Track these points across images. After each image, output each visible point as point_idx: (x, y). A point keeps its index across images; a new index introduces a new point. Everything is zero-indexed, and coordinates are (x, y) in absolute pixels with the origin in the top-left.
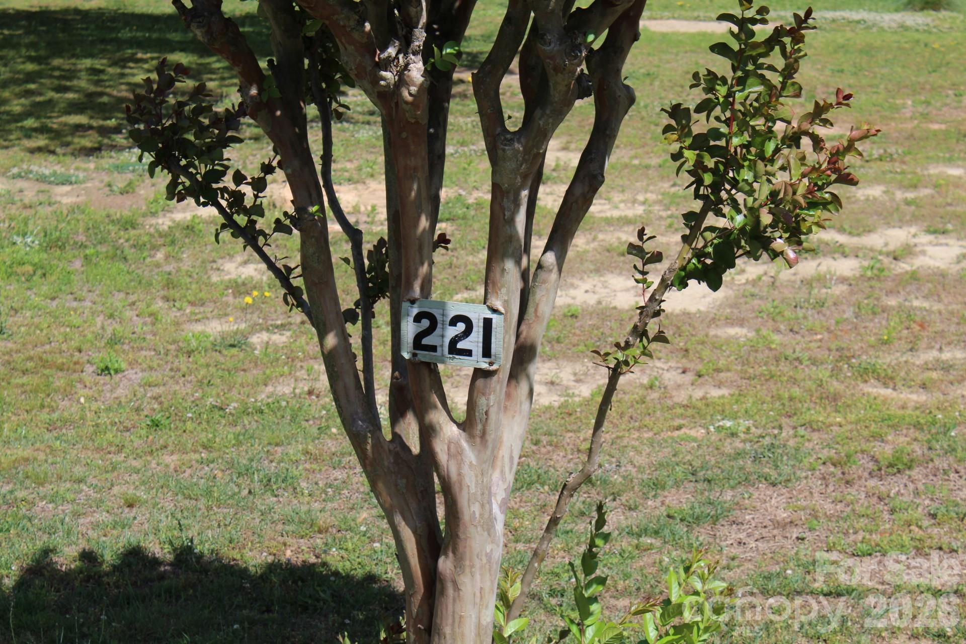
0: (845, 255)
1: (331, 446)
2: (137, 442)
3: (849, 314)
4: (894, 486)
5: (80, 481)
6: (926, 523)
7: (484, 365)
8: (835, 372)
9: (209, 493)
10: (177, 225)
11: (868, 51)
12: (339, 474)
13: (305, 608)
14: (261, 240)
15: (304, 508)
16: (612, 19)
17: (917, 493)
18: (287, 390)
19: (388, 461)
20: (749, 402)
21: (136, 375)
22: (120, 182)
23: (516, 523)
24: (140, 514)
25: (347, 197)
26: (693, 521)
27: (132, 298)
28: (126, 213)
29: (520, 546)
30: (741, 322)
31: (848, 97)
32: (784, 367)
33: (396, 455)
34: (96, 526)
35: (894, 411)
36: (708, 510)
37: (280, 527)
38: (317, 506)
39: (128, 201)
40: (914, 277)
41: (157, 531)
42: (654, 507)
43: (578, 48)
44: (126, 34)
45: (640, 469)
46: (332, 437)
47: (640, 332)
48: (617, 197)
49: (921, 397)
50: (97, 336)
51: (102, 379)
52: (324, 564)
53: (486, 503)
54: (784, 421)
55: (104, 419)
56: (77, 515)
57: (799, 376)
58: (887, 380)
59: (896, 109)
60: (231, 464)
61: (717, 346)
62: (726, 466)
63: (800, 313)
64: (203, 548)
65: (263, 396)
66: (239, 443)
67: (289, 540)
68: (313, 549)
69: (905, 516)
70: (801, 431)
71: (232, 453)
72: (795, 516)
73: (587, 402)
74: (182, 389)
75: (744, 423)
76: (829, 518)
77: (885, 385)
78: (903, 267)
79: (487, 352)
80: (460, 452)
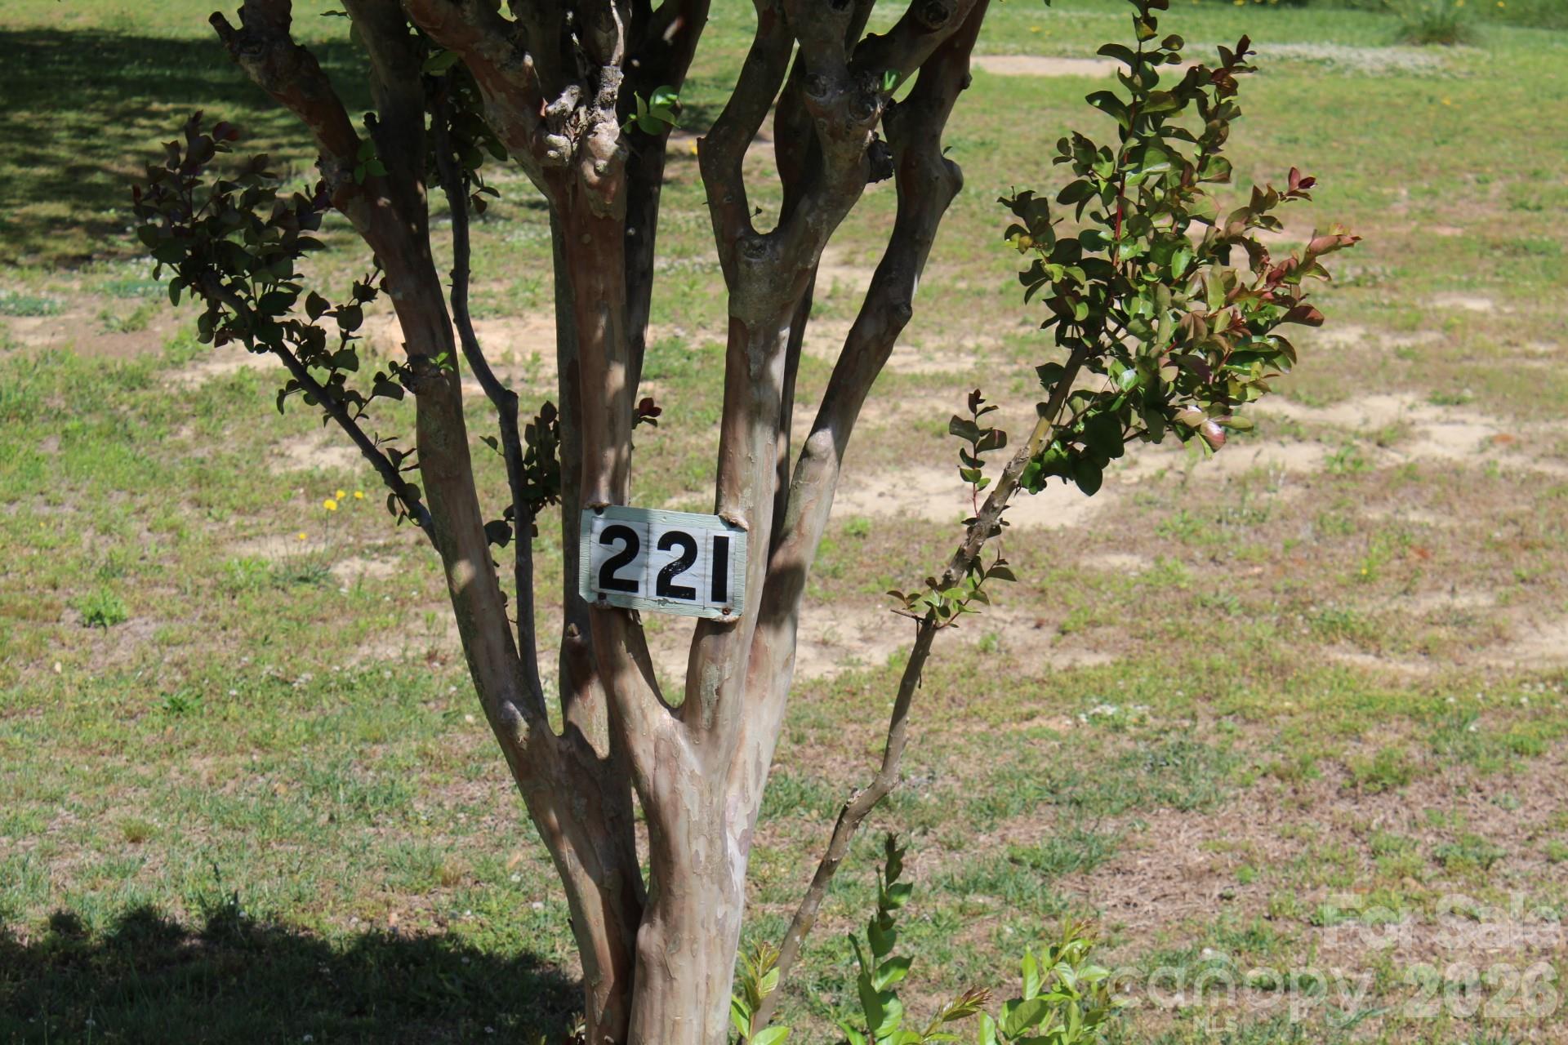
0: (1299, 439)
1: (464, 743)
2: (147, 736)
3: (1305, 534)
4: (1377, 812)
5: (53, 799)
6: (1429, 872)
7: (714, 613)
8: (1283, 627)
9: (264, 820)
10: (216, 383)
11: (1338, 108)
12: (477, 790)
13: (421, 1008)
14: (352, 409)
15: (420, 845)
16: (925, 53)
17: (1414, 824)
18: (393, 652)
19: (557, 769)
20: (1144, 676)
21: (145, 628)
22: (123, 312)
23: (765, 870)
24: (151, 854)
25: (492, 338)
26: (1052, 867)
27: (141, 501)
28: (132, 363)
29: (772, 908)
30: (1131, 546)
31: (1307, 183)
32: (1201, 619)
33: (571, 759)
34: (79, 872)
35: (1378, 691)
36: (1077, 850)
37: (380, 875)
38: (440, 841)
39: (134, 342)
40: (1411, 474)
41: (179, 880)
42: (988, 846)
43: (871, 99)
44: (132, 71)
45: (967, 783)
46: (467, 729)
47: (968, 561)
48: (931, 342)
49: (1420, 669)
50: (82, 563)
51: (90, 634)
52: (452, 937)
53: (716, 838)
54: (1201, 706)
55: (93, 699)
56: (47, 855)
57: (1225, 634)
58: (1366, 641)
59: (1382, 202)
60: (301, 773)
61: (1092, 585)
62: (1106, 779)
63: (1227, 532)
64: (254, 909)
65: (353, 662)
66: (314, 739)
67: (395, 897)
68: (434, 912)
69: (1394, 861)
70: (1228, 723)
71: (302, 755)
72: (1216, 862)
73: (881, 675)
74: (222, 650)
75: (1136, 710)
76: (1272, 863)
77: (1364, 649)
78: (1393, 458)
79: (719, 592)
80: (674, 755)
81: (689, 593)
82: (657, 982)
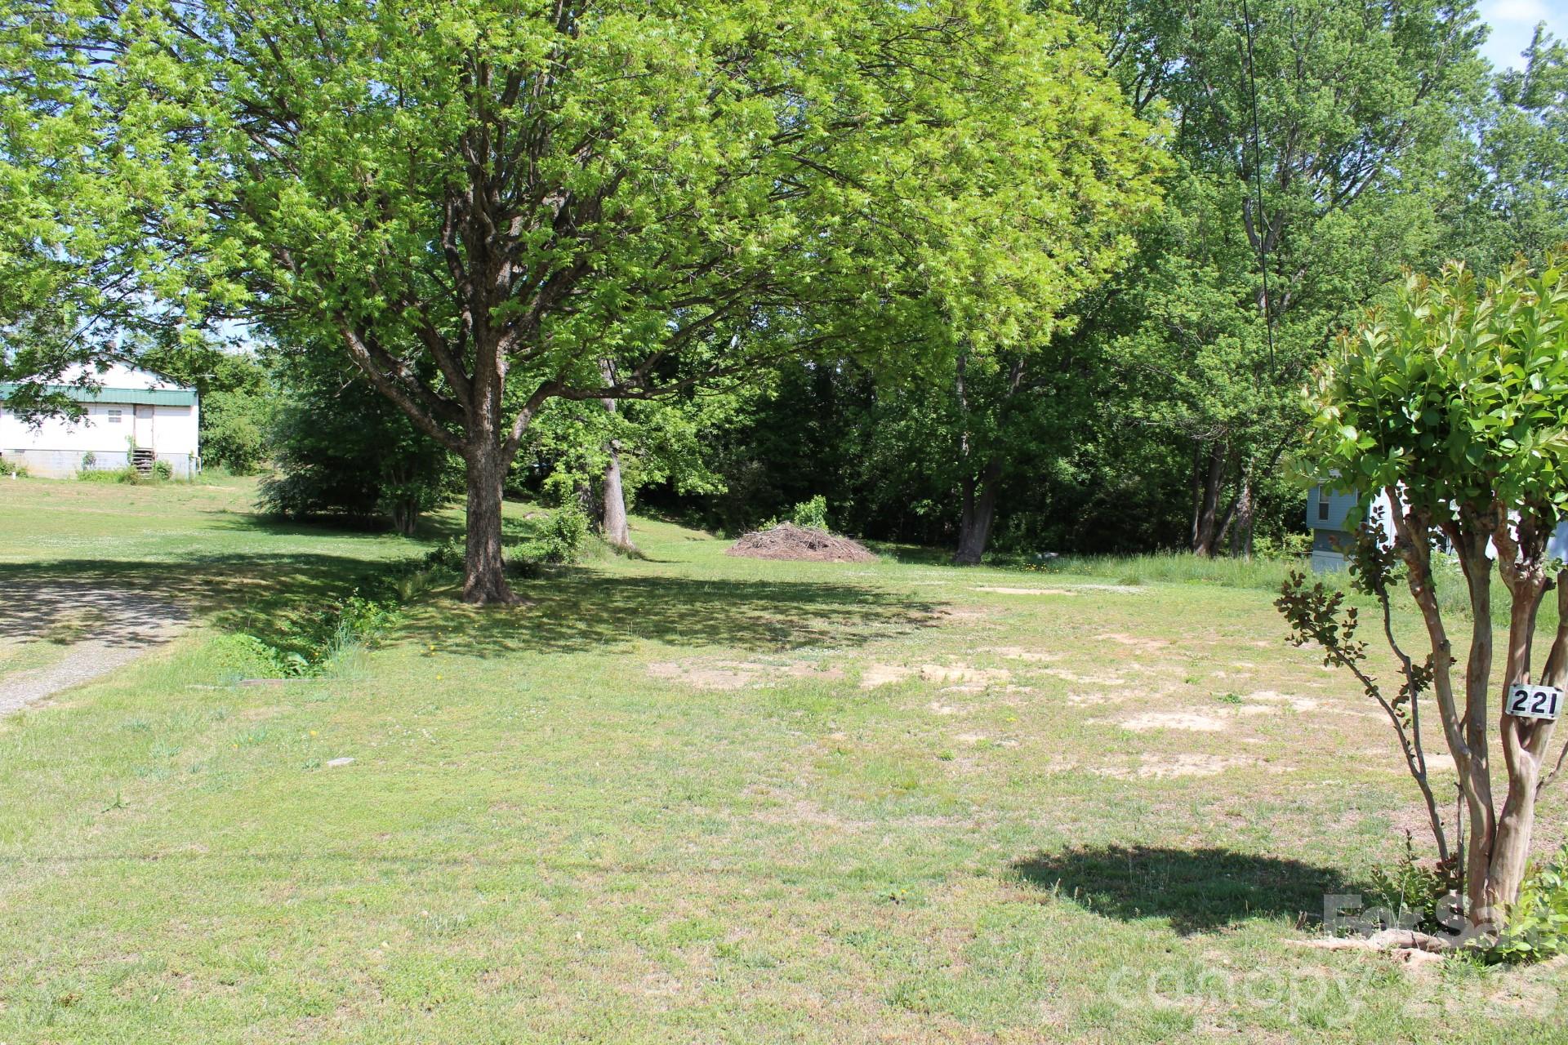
7: (1549, 717)
79: (1552, 711)
81: (1542, 711)
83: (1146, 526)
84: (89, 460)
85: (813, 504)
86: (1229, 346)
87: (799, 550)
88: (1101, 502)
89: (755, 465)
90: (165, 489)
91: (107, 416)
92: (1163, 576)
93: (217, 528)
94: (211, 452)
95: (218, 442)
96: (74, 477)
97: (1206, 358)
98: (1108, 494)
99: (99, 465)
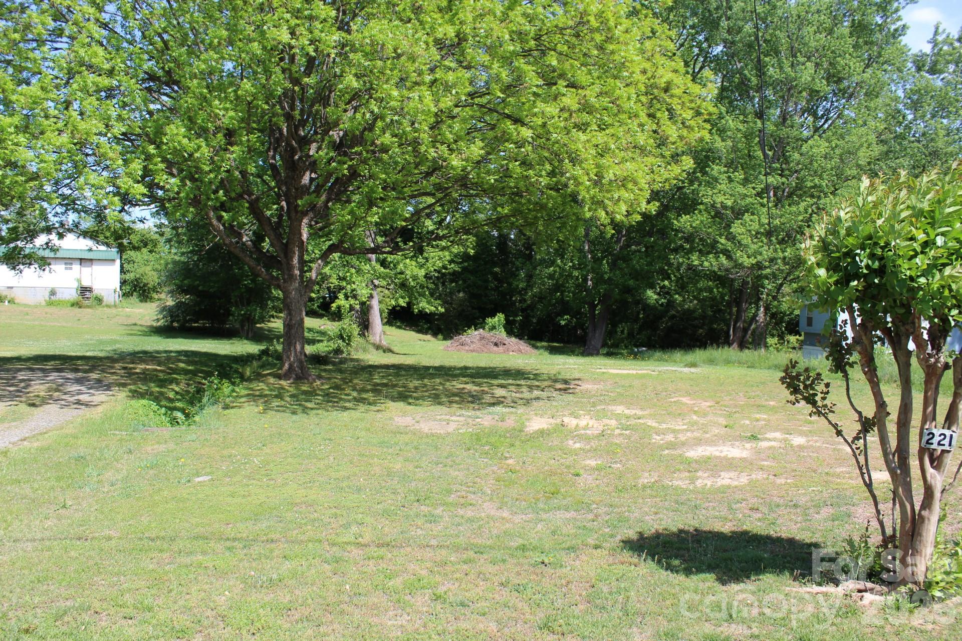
7: (948, 449)
79: (950, 445)
80: (935, 477)
81: (944, 445)
82: (926, 521)
83: (701, 331)
84: (53, 293)
85: (496, 319)
86: (751, 220)
87: (488, 347)
88: (673, 317)
89: (461, 295)
90: (100, 311)
91: (64, 266)
92: (711, 362)
93: (131, 335)
94: (127, 288)
95: (132, 282)
96: (44, 303)
97: (737, 228)
98: (678, 312)
99: (59, 296)
